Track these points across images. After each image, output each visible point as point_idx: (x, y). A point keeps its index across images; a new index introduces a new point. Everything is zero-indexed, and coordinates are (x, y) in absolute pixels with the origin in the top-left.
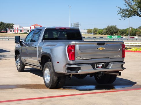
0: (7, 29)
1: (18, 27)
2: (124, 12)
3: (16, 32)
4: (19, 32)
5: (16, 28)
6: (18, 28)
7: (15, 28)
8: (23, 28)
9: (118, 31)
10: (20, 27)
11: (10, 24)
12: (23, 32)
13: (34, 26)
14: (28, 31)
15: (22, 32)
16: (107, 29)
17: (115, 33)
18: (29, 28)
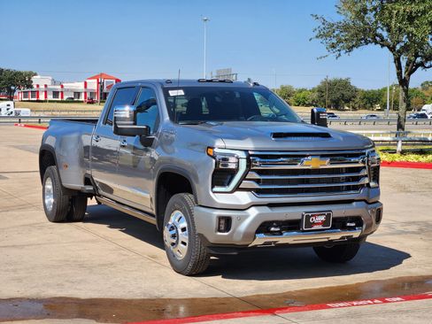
0: (13, 88)
1: (49, 83)
2: (337, 32)
3: (42, 97)
4: (50, 97)
5: (42, 87)
6: (46, 86)
7: (38, 86)
8: (62, 87)
9: (354, 97)
10: (54, 82)
11: (21, 74)
12: (62, 97)
13: (96, 80)
14: (78, 94)
15: (60, 99)
16: (320, 90)
17: (347, 101)
18: (80, 86)
